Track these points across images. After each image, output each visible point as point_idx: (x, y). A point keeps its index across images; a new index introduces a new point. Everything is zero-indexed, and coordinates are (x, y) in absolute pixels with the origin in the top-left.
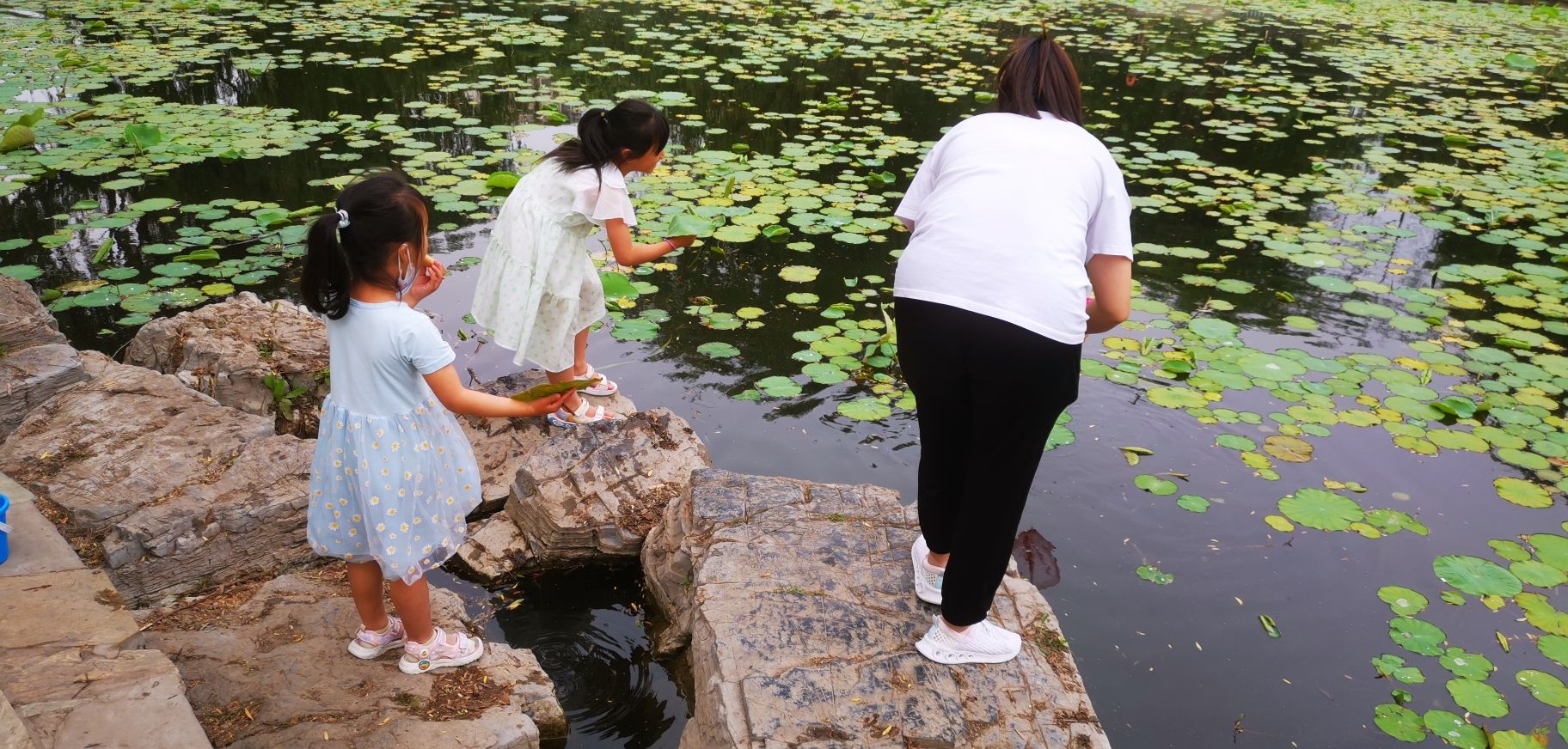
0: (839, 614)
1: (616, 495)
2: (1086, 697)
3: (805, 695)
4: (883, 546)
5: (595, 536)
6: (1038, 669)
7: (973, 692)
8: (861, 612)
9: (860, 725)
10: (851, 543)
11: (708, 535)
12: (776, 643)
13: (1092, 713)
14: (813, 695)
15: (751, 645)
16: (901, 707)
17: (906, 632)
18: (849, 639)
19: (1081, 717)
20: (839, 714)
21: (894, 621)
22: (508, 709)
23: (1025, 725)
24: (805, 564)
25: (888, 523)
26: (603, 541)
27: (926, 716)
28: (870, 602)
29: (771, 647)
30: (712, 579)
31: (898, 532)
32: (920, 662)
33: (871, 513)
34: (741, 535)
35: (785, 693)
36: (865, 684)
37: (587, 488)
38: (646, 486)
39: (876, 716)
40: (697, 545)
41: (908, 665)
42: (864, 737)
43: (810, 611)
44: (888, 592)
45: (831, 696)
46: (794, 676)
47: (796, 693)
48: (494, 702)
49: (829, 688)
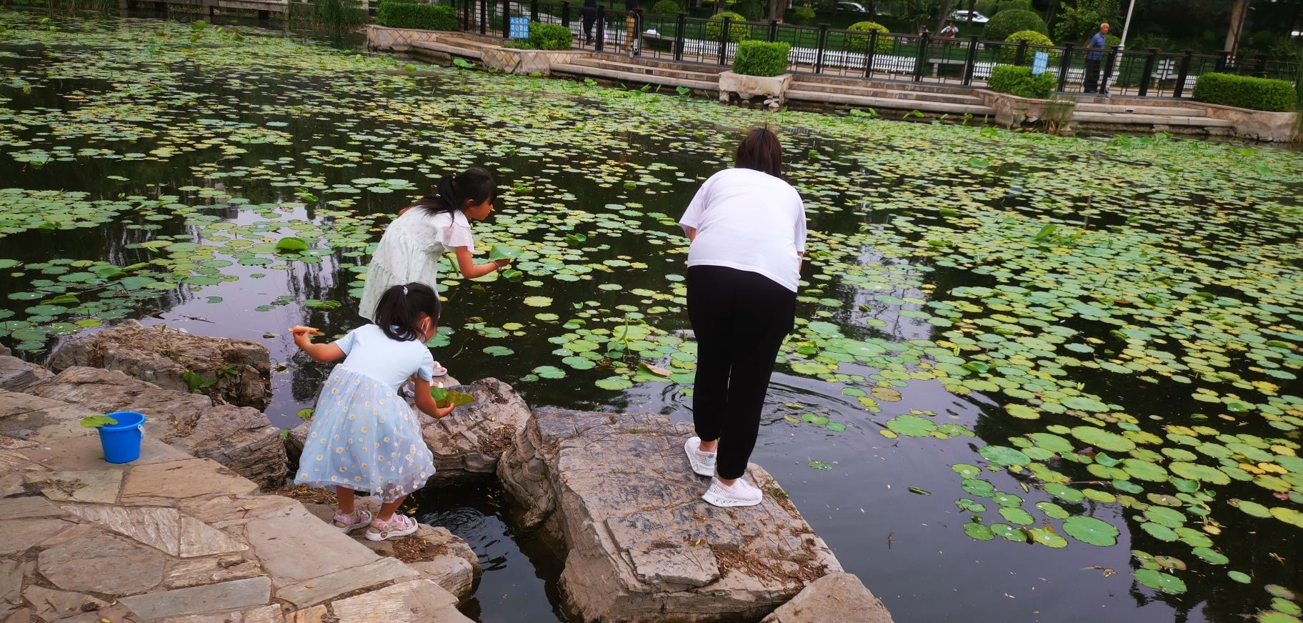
0: (653, 483)
1: (475, 432)
2: (804, 521)
3: (645, 526)
4: (667, 447)
5: (464, 460)
6: (774, 508)
7: (742, 522)
8: (664, 482)
9: (682, 541)
10: (648, 445)
11: (555, 446)
12: (619, 500)
13: (810, 529)
14: (649, 527)
15: (605, 502)
16: (703, 530)
17: (693, 492)
18: (662, 496)
19: (805, 531)
20: (667, 536)
21: (685, 487)
22: (449, 556)
23: (774, 537)
24: (624, 458)
25: (666, 433)
26: (470, 463)
27: (719, 533)
28: (667, 477)
29: (618, 503)
30: (568, 468)
31: (674, 438)
32: (707, 506)
33: (655, 428)
34: (577, 443)
35: (633, 525)
36: (678, 519)
37: (454, 429)
38: (494, 427)
39: (689, 535)
40: (547, 453)
41: (701, 508)
42: (685, 546)
43: (634, 482)
44: (676, 471)
45: (660, 526)
46: (636, 516)
47: (639, 524)
48: (437, 553)
49: (658, 522)
